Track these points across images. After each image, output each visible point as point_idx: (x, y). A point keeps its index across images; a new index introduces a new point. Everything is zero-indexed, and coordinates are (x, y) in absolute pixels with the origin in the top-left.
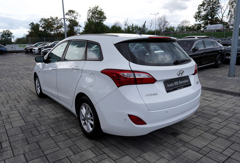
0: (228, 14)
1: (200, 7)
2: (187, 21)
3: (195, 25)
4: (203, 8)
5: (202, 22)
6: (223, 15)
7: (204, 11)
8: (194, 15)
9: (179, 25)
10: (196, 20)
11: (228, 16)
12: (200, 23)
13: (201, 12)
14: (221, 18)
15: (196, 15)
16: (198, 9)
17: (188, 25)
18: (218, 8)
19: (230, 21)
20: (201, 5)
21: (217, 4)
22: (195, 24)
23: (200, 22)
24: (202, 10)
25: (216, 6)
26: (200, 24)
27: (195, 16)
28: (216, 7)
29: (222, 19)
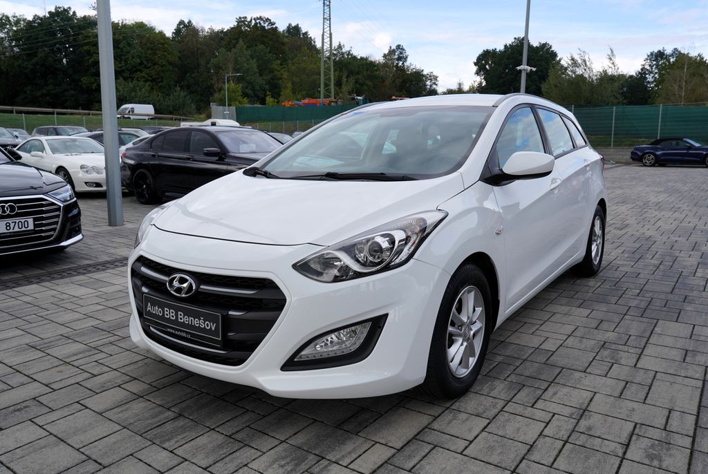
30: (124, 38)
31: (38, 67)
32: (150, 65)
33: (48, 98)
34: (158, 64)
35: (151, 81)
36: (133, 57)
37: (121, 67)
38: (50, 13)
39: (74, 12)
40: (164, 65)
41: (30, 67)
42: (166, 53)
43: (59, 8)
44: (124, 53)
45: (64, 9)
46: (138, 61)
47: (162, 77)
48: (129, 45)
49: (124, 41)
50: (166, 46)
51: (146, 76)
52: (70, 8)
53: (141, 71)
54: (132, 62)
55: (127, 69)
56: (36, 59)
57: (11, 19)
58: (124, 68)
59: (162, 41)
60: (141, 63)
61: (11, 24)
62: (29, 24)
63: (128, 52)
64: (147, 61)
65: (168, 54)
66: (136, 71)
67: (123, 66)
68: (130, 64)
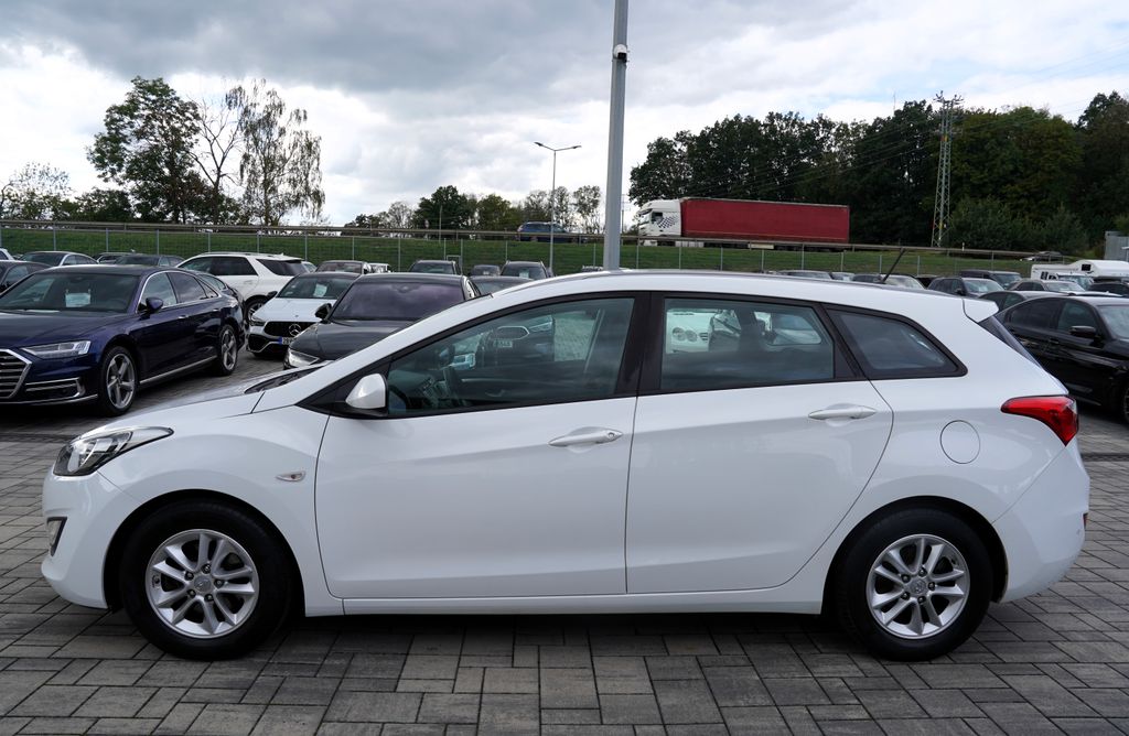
0: (239, 168)
1: (117, 116)
2: (52, 172)
3: (98, 194)
4: (129, 123)
5: (130, 185)
6: (219, 169)
7: (134, 139)
8: (93, 149)
9: (11, 184)
10: (101, 172)
11: (242, 177)
12: (120, 188)
13: (124, 139)
14: (215, 179)
15: (98, 150)
16: (107, 124)
17: (58, 191)
18: (194, 137)
19: (248, 197)
20: (121, 110)
21: (188, 119)
22: (98, 191)
23: (121, 184)
24: (126, 132)
25: (184, 125)
26: (122, 195)
27: (97, 155)
28: (184, 130)
29: (216, 184)
30: (994, 135)
31: (868, 186)
32: (1028, 172)
33: (875, 227)
34: (1043, 171)
35: (1027, 197)
36: (1003, 163)
37: (982, 179)
38: (897, 112)
39: (930, 107)
40: (1054, 171)
41: (859, 187)
42: (1059, 152)
43: (911, 103)
44: (991, 157)
45: (916, 104)
46: (1011, 167)
47: (1048, 191)
48: (1000, 144)
49: (993, 140)
50: (1060, 140)
51: (1019, 190)
52: (924, 102)
53: (1013, 183)
54: (1001, 171)
55: (992, 182)
56: (868, 175)
57: (849, 128)
58: (986, 180)
59: (1055, 133)
60: (1016, 171)
61: (848, 135)
62: (870, 130)
63: (997, 155)
64: (1025, 166)
65: (1063, 153)
66: (1005, 184)
67: (985, 177)
68: (998, 173)
